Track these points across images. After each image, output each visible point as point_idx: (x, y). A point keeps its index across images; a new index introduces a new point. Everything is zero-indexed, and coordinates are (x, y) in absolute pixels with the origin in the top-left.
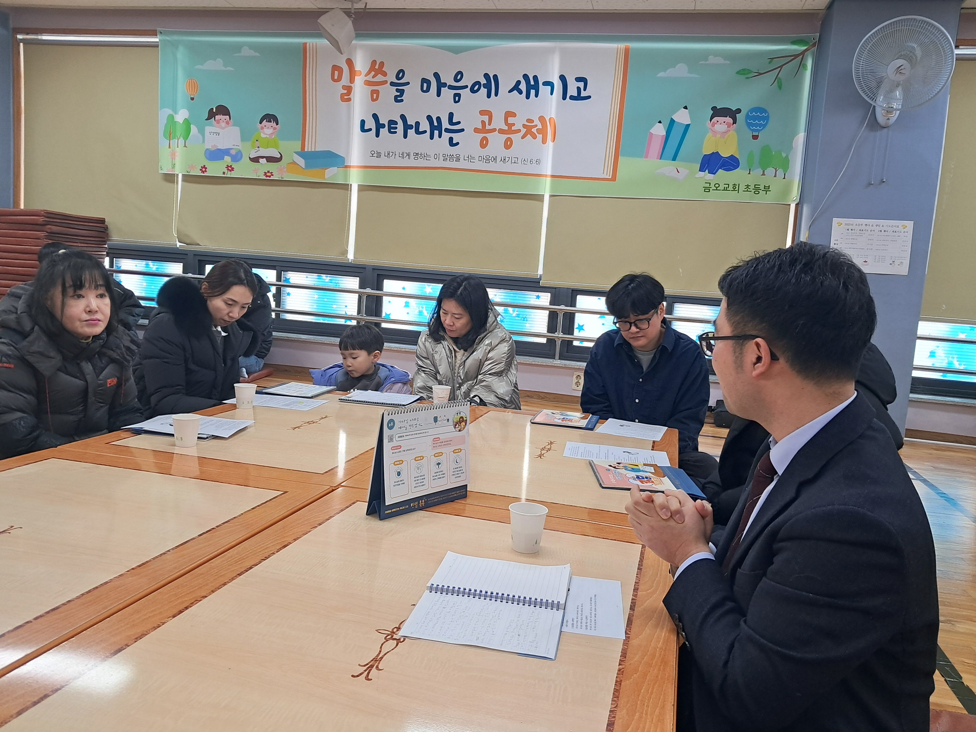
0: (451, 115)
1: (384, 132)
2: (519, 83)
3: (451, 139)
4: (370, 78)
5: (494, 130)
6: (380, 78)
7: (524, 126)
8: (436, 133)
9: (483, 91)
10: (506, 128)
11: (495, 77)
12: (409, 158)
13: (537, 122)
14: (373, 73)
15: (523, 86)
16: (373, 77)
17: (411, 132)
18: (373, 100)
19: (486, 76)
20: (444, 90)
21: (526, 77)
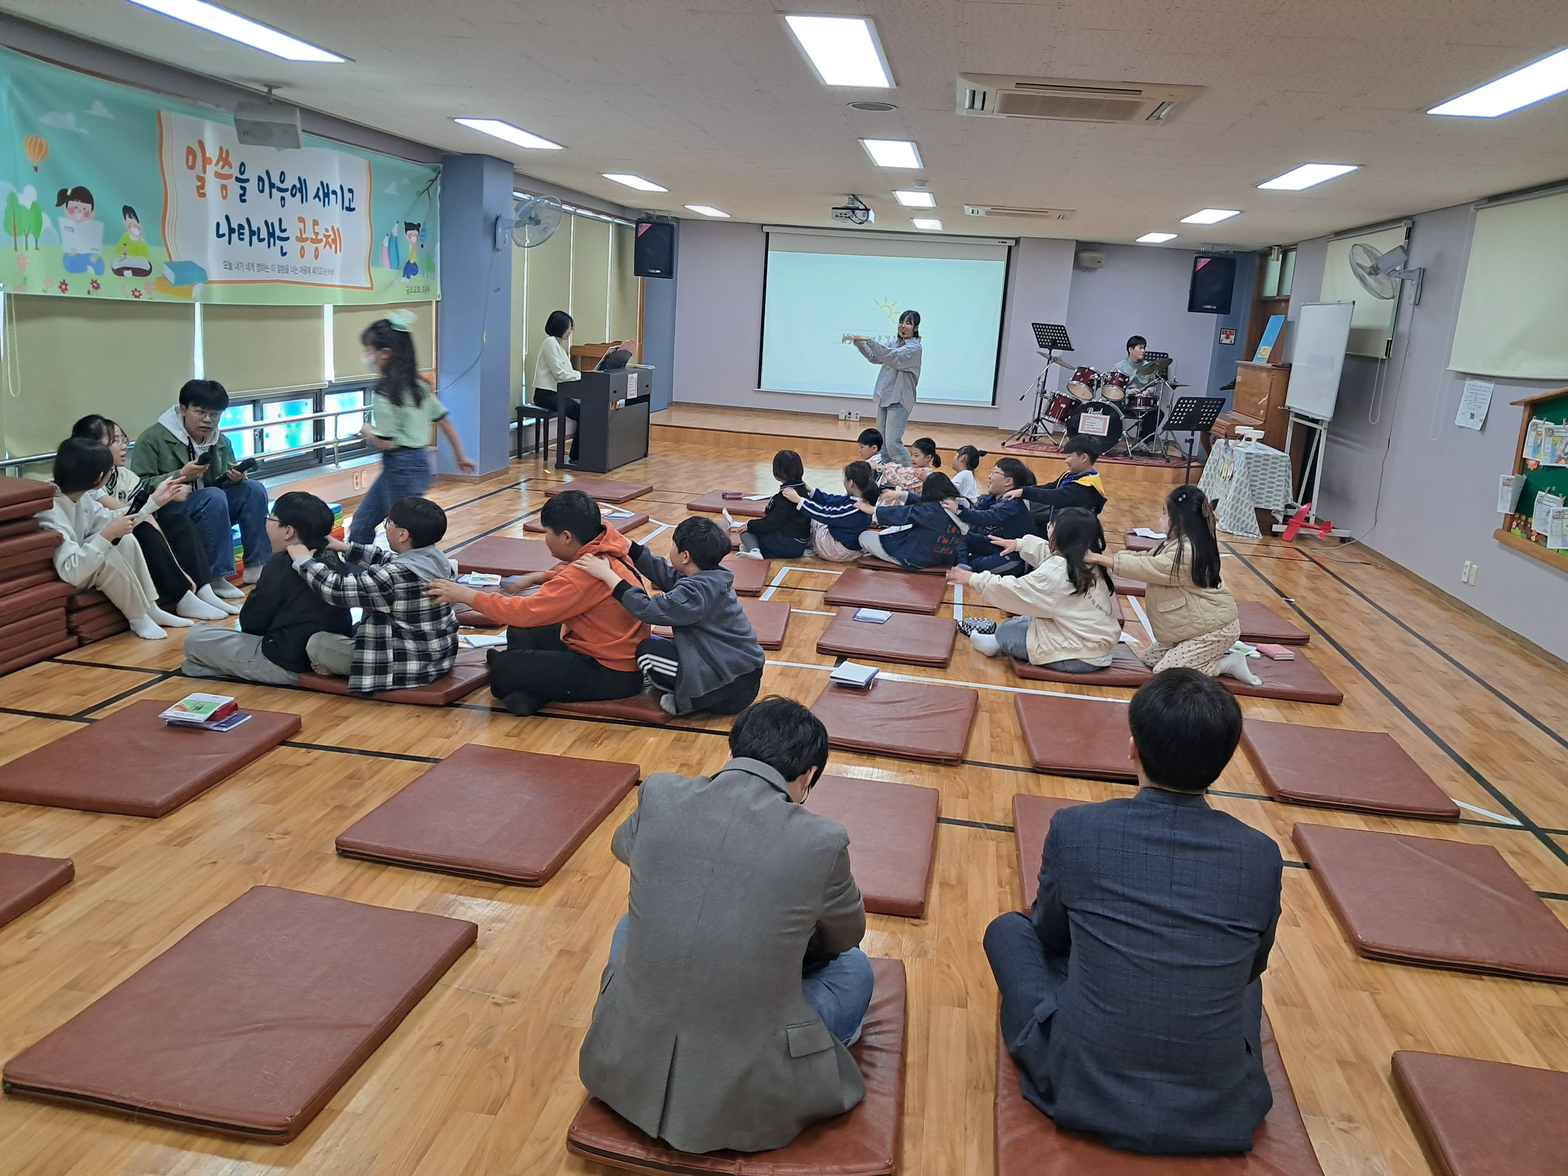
0: (280, 220)
1: (235, 236)
2: (318, 189)
3: (282, 247)
4: (218, 168)
5: (306, 240)
6: (226, 171)
7: (325, 236)
8: (272, 240)
9: (299, 195)
10: (314, 237)
11: (305, 180)
12: (254, 270)
13: (331, 233)
14: (221, 163)
15: (321, 194)
16: (223, 167)
17: (255, 238)
18: (225, 198)
19: (299, 179)
20: (274, 191)
21: (322, 183)
